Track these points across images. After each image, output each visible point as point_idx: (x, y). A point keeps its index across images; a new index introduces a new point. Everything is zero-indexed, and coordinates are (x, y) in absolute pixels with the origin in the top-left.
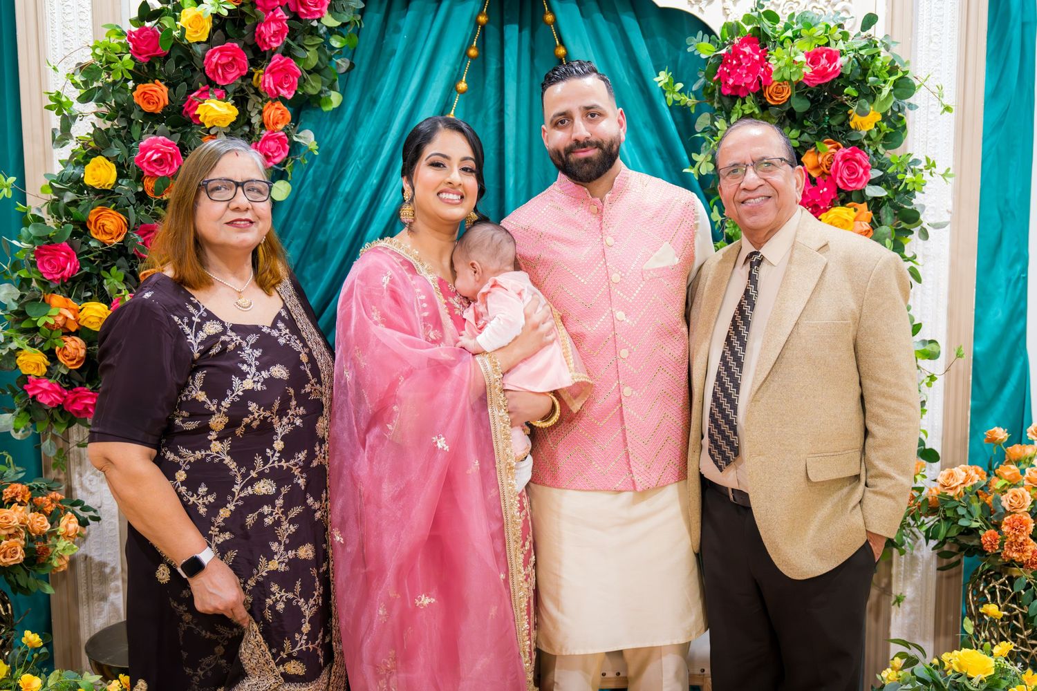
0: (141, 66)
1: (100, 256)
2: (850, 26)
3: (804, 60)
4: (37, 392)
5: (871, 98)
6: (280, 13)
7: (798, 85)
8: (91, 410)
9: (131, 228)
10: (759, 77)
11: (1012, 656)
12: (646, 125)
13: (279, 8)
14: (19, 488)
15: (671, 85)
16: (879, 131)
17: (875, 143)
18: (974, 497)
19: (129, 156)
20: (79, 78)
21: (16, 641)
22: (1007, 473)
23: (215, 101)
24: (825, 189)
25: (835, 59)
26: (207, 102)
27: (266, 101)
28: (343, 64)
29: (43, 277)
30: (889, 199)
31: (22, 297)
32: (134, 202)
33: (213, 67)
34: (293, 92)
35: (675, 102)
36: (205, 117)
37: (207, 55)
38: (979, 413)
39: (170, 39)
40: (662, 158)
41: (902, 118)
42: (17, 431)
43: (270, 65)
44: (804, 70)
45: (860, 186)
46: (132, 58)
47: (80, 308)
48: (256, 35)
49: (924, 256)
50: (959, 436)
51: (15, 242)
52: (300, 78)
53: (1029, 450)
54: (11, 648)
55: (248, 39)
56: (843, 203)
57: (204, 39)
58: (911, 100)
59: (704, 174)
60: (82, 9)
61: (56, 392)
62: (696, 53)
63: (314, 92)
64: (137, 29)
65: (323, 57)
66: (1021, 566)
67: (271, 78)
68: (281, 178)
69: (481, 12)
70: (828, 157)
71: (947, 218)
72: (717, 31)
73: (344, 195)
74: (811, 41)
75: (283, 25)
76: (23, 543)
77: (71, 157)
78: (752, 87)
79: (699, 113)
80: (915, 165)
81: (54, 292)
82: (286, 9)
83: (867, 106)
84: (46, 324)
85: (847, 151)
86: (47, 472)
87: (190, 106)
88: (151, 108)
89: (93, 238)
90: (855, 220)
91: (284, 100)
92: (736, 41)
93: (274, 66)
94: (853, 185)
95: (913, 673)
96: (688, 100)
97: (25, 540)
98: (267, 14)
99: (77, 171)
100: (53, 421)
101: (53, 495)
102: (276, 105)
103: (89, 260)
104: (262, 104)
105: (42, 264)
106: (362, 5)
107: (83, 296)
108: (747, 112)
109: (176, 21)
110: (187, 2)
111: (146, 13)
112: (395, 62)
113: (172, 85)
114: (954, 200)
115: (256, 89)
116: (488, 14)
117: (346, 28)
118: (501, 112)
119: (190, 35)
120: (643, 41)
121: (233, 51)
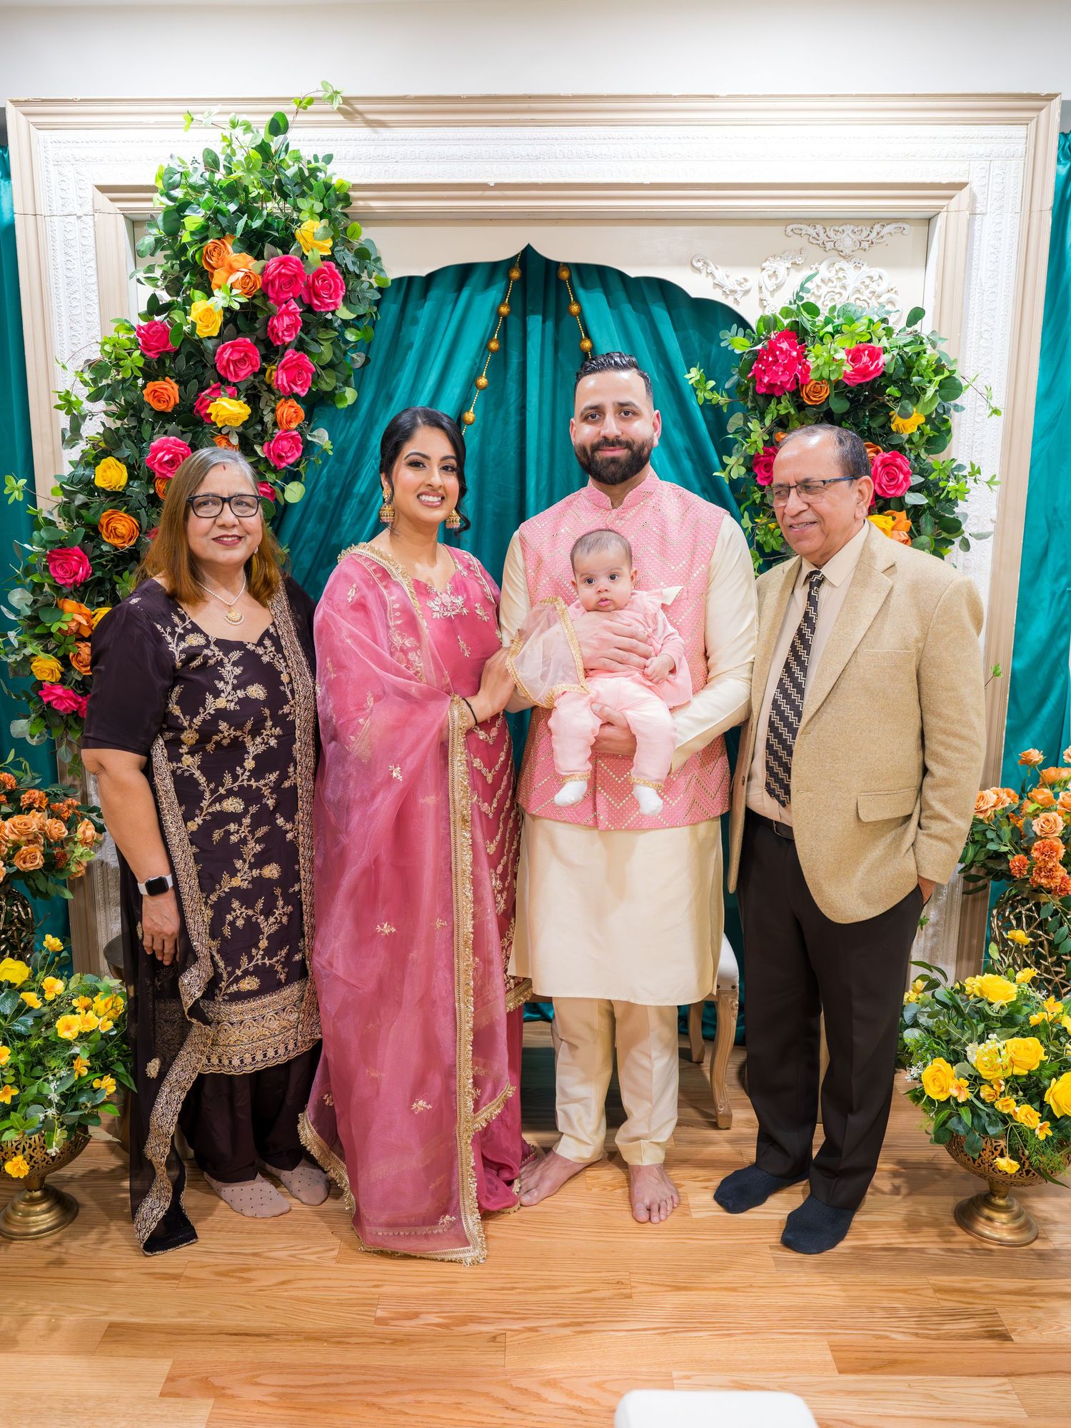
0: (151, 362)
1: (112, 560)
2: (894, 320)
3: (845, 357)
4: (51, 698)
5: (915, 399)
6: (294, 306)
7: (838, 383)
9: (143, 531)
10: (796, 375)
11: (1034, 983)
12: (675, 424)
13: (292, 300)
14: (37, 794)
15: (703, 382)
16: (922, 434)
17: (917, 447)
18: (1004, 821)
19: (140, 457)
20: (88, 376)
21: (37, 945)
22: (1040, 797)
23: (227, 399)
25: (878, 357)
26: (219, 401)
27: (279, 399)
28: (359, 358)
29: (55, 582)
30: (930, 507)
31: (35, 602)
32: (145, 504)
33: (224, 363)
34: (307, 389)
35: (706, 400)
36: (217, 416)
37: (218, 350)
38: (1015, 733)
39: (180, 334)
40: (692, 460)
41: (946, 421)
42: (32, 737)
43: (283, 361)
44: (844, 368)
45: (899, 493)
46: (142, 355)
47: (92, 612)
48: (269, 329)
49: (965, 567)
50: (992, 757)
51: (27, 546)
52: (313, 373)
53: (1065, 773)
54: (32, 951)
55: (260, 333)
56: (881, 511)
57: (215, 334)
58: (957, 401)
59: (734, 476)
60: (89, 302)
61: (71, 698)
62: (730, 348)
63: (329, 389)
64: (143, 324)
65: (338, 352)
66: (1049, 892)
67: (284, 375)
68: (294, 479)
69: (502, 302)
71: (990, 528)
72: (753, 323)
73: (359, 497)
74: (853, 338)
75: (296, 318)
76: (42, 849)
77: (82, 458)
78: (788, 386)
79: (732, 412)
80: (959, 471)
81: (67, 597)
82: (298, 300)
83: (910, 407)
84: (60, 629)
85: (887, 455)
86: (62, 778)
87: (201, 404)
88: (161, 407)
89: (104, 542)
90: (893, 529)
91: (297, 397)
92: (773, 336)
93: (287, 362)
94: (892, 492)
95: (933, 996)
96: (720, 398)
97: (44, 845)
98: (280, 305)
99: (87, 472)
100: (68, 727)
101: (69, 801)
102: (290, 403)
103: (101, 564)
104: (275, 401)
105: (54, 568)
106: (378, 296)
107: (95, 601)
108: (783, 412)
109: (186, 315)
110: (198, 294)
111: (155, 307)
112: (412, 357)
113: (182, 382)
114: (998, 507)
115: (269, 386)
116: (510, 304)
117: (362, 320)
118: (523, 409)
119: (200, 330)
120: (674, 334)
121: (244, 346)
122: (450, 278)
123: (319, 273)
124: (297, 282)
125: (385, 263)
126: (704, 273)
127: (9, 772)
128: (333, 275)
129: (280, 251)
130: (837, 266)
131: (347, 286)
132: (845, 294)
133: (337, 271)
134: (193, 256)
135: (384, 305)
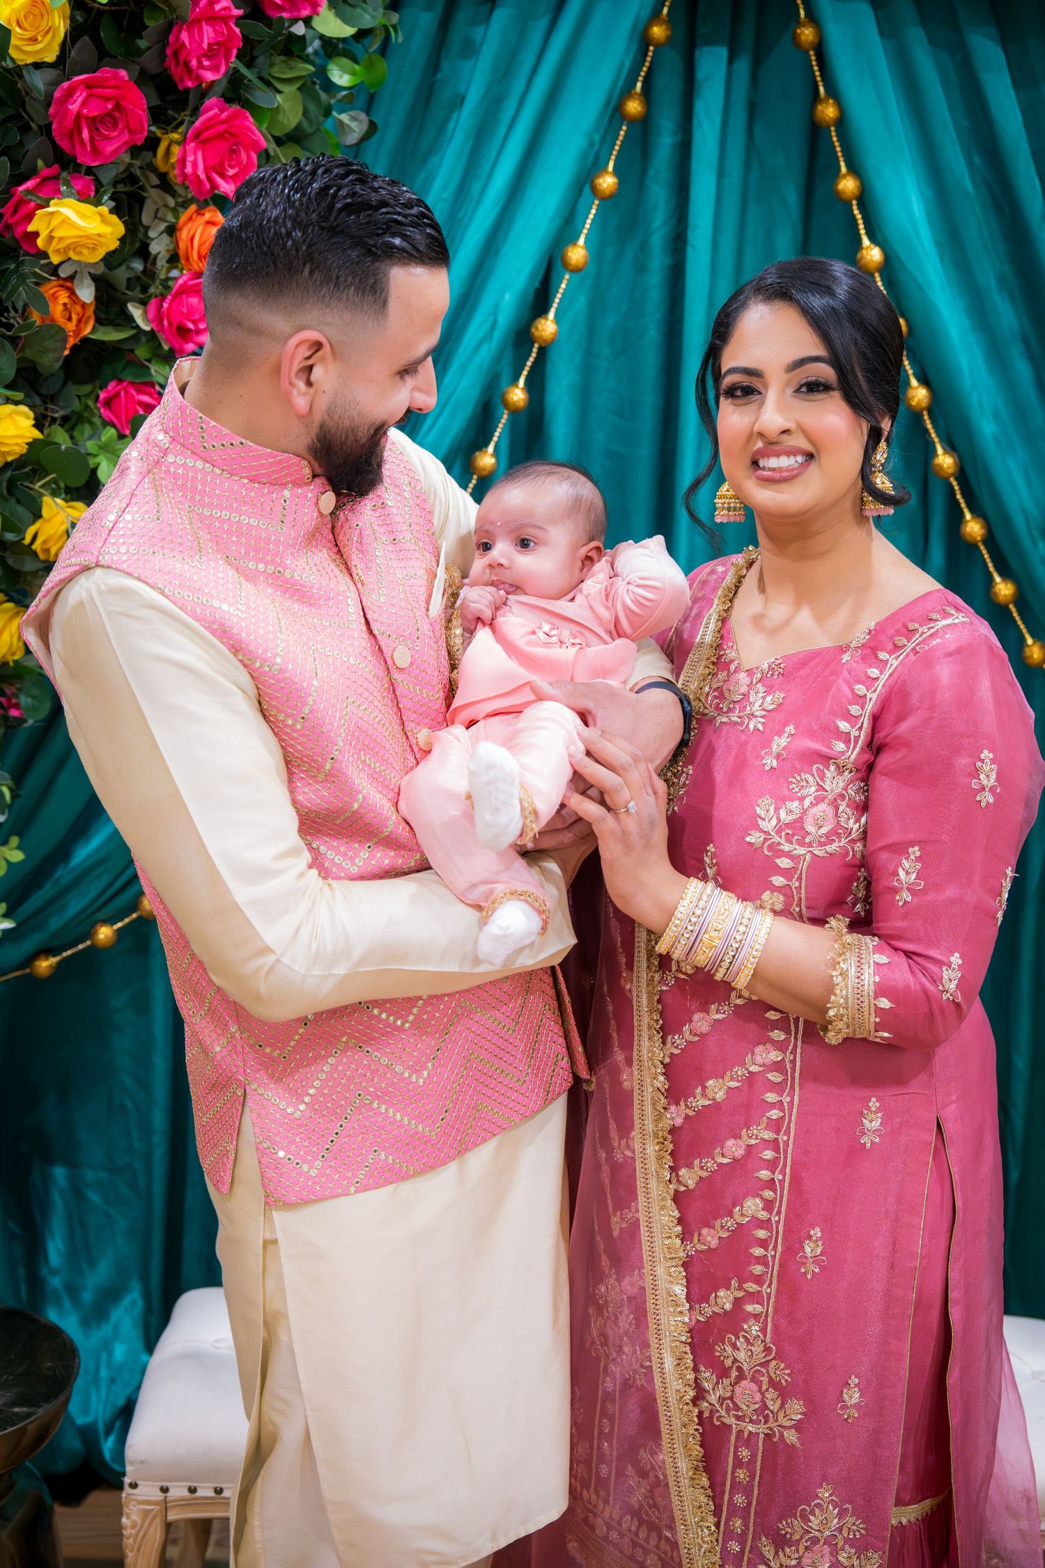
6: (224, 3)
23: (71, 201)
26: (55, 206)
27: (185, 204)
28: (353, 124)
33: (69, 123)
36: (50, 238)
37: (58, 94)
43: (197, 123)
48: (168, 52)
52: (261, 154)
57: (51, 57)
65: (312, 108)
67: (200, 154)
69: (655, 16)
75: (231, 31)
87: (15, 211)
91: (223, 203)
93: (206, 126)
102: (208, 216)
104: (175, 211)
112: (462, 124)
115: (163, 177)
116: (671, 21)
117: (366, 41)
118: (678, 241)
119: (17, 48)
120: (1012, 93)
121: (116, 87)
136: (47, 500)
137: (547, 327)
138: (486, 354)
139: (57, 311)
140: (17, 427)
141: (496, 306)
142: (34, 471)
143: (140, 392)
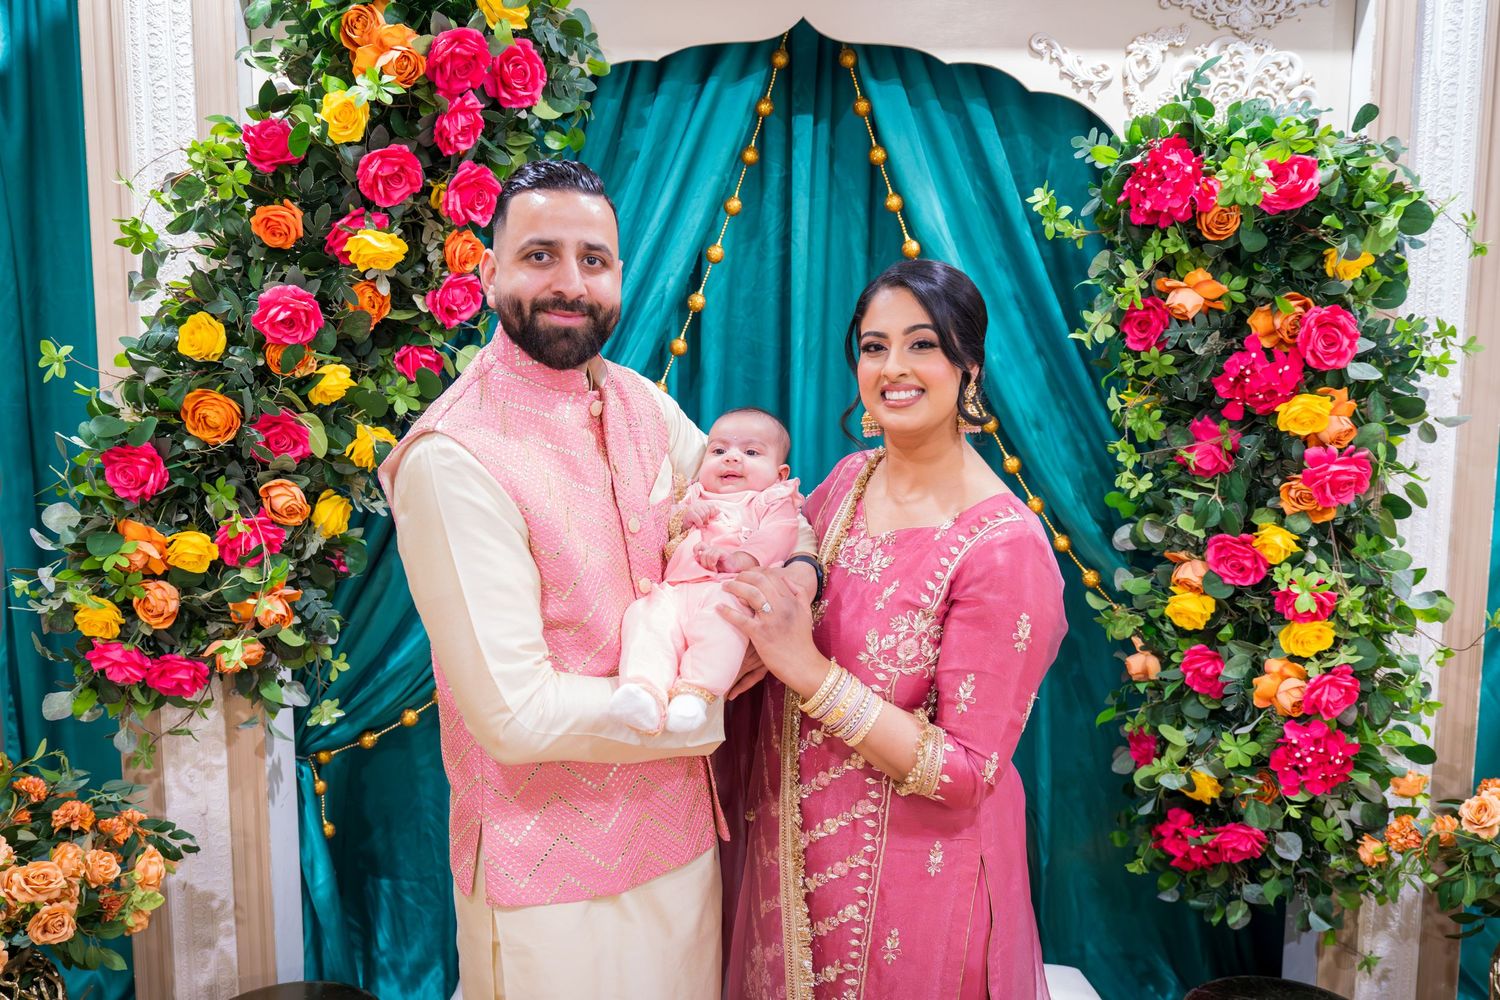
0: (263, 178)
1: (201, 461)
3: (1267, 174)
4: (104, 664)
5: (1361, 231)
6: (472, 100)
8: (187, 688)
9: (248, 420)
10: (1192, 199)
13: (471, 92)
14: (77, 807)
15: (1053, 208)
16: (1367, 279)
17: (1362, 299)
19: (245, 312)
20: (168, 197)
23: (373, 231)
24: (1287, 368)
25: (1311, 174)
26: (361, 234)
27: (450, 230)
29: (113, 494)
30: (1379, 382)
31: (84, 522)
32: (251, 381)
33: (369, 181)
35: (1057, 232)
36: (358, 256)
37: (362, 162)
39: (305, 139)
41: (1401, 262)
43: (457, 177)
44: (1263, 190)
45: (1341, 364)
46: (249, 167)
47: (169, 539)
48: (436, 133)
50: (1462, 724)
51: (76, 441)
55: (423, 138)
56: (1311, 388)
57: (358, 138)
58: (1421, 236)
59: (1101, 341)
60: (181, 92)
61: (134, 664)
62: (1088, 160)
64: (257, 123)
67: (458, 197)
68: (469, 342)
69: (763, 98)
70: (1290, 319)
71: (1457, 413)
72: (1119, 129)
74: (1287, 148)
75: (476, 117)
77: (160, 312)
78: (1181, 214)
79: (1092, 249)
80: (1420, 332)
81: (132, 516)
82: (480, 93)
83: (1357, 245)
84: (117, 566)
85: (1324, 311)
86: (121, 773)
87: (335, 238)
88: (276, 242)
89: (189, 434)
90: (1333, 412)
91: (475, 228)
92: (1155, 145)
93: (462, 179)
94: (1331, 363)
96: (1075, 230)
97: (79, 897)
98: (452, 100)
100: (132, 702)
101: (129, 813)
102: (465, 237)
103: (183, 467)
104: (443, 234)
105: (113, 473)
106: (593, 88)
107: (174, 521)
108: (1171, 250)
109: (315, 111)
110: (333, 82)
111: (270, 98)
112: (637, 170)
113: (309, 207)
114: (1464, 379)
115: (435, 212)
116: (773, 100)
117: (570, 120)
118: (786, 240)
119: (335, 134)
120: (999, 140)
121: (400, 157)
122: (689, 66)
123: (511, 52)
124: (478, 66)
125: (602, 43)
126: (1047, 58)
127: (37, 775)
128: (530, 58)
129: (453, 23)
130: (1231, 49)
131: (549, 73)
132: (1243, 87)
133: (535, 52)
134: (327, 29)
135: (600, 101)
136: (360, 426)
137: (698, 300)
138: (657, 320)
139: (364, 301)
140: (338, 378)
141: (664, 287)
142: (351, 408)
143: (421, 352)
